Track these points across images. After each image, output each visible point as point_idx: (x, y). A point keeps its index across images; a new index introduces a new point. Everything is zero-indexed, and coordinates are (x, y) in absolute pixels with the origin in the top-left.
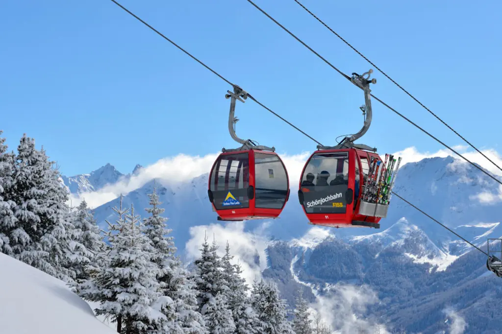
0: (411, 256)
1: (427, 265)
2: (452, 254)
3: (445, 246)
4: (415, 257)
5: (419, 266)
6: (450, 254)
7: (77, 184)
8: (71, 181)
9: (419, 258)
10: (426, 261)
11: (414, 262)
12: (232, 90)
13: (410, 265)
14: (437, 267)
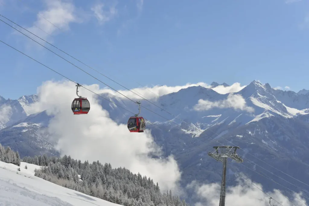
0: (184, 130)
1: (191, 134)
2: (202, 129)
3: (199, 125)
4: (186, 131)
5: (188, 135)
6: (201, 129)
7: (31, 99)
8: (29, 98)
9: (187, 131)
10: (191, 132)
11: (186, 133)
12: (77, 84)
13: (184, 134)
14: (195, 135)
